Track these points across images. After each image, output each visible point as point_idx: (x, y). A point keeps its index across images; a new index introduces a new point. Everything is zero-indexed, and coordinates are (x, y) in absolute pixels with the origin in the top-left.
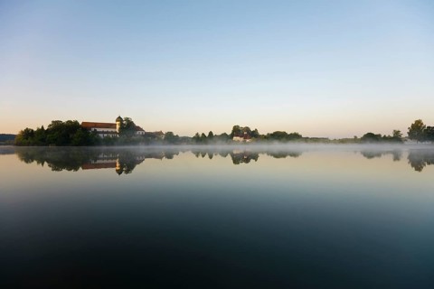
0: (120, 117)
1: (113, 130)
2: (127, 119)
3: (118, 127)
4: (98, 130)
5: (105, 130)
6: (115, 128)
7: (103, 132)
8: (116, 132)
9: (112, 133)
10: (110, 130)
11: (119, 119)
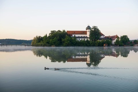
0: (89, 27)
1: (85, 35)
2: (95, 28)
3: (88, 35)
4: (77, 36)
5: (80, 36)
6: (86, 34)
7: (79, 37)
8: (86, 37)
9: (84, 37)
10: (83, 36)
11: (89, 28)
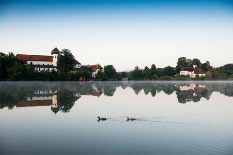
0: (56, 49)
1: (50, 63)
2: (66, 52)
3: (55, 62)
4: (35, 63)
5: (41, 63)
6: (52, 61)
7: (39, 66)
8: (52, 66)
9: (48, 66)
10: (46, 63)
11: (56, 51)
